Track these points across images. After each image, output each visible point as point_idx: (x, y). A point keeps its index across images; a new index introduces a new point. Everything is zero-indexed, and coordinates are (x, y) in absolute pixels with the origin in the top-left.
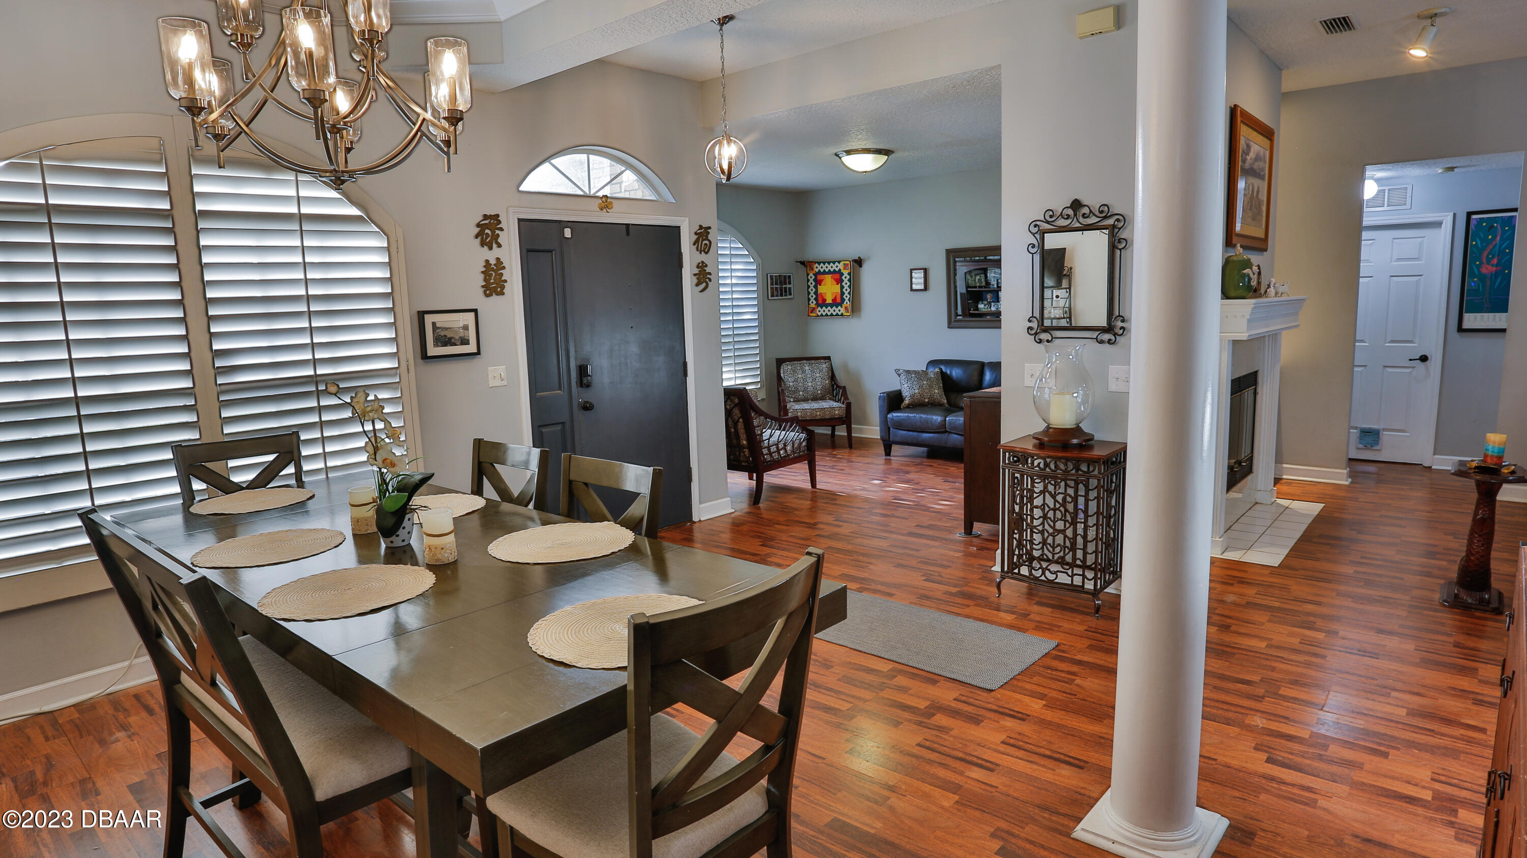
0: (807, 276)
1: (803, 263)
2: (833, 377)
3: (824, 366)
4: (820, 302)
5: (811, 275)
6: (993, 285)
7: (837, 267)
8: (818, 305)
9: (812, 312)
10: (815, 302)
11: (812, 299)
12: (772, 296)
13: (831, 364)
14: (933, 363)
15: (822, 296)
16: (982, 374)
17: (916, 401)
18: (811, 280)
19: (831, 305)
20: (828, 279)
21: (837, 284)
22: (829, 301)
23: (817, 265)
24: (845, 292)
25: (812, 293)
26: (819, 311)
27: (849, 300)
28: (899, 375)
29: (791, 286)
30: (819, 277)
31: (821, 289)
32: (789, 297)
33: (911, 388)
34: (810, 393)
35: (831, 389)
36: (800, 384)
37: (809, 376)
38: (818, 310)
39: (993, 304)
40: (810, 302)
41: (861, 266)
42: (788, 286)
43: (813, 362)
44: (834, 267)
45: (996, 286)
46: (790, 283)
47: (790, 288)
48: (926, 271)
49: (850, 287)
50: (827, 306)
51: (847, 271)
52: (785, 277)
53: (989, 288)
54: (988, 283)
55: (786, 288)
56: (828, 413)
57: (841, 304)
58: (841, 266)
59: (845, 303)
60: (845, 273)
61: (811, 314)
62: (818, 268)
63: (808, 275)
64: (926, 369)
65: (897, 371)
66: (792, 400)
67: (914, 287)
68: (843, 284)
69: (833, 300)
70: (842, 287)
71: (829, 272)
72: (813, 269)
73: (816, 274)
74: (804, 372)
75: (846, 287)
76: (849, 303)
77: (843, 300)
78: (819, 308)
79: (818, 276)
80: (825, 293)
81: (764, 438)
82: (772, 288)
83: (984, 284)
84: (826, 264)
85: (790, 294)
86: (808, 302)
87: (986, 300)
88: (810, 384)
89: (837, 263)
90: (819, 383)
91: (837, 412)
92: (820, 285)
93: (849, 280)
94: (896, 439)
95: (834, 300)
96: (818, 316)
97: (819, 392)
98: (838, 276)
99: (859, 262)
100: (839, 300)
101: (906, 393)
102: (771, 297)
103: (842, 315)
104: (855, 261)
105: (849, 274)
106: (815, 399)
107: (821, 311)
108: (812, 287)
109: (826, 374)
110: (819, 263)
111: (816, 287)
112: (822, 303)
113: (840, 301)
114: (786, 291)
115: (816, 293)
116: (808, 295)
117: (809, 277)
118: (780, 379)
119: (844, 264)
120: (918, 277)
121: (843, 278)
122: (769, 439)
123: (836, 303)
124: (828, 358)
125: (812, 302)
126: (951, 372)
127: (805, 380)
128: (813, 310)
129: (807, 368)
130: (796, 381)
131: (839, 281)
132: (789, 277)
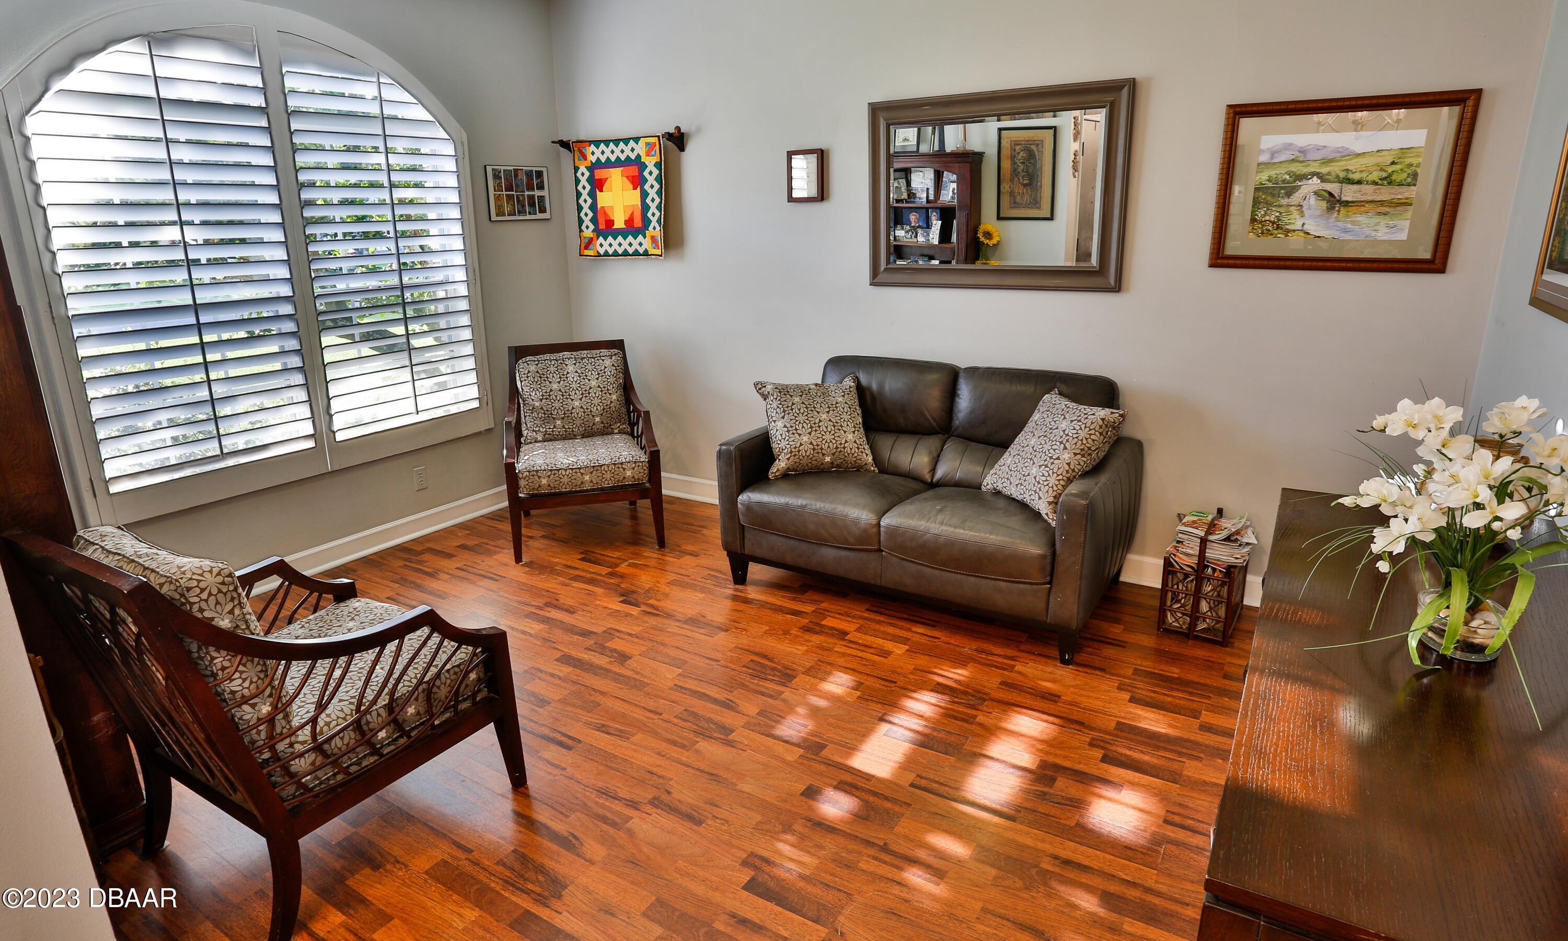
0: (576, 172)
1: (565, 144)
2: (627, 388)
3: (608, 362)
4: (602, 226)
5: (583, 169)
6: (920, 198)
7: (633, 150)
8: (598, 232)
9: (586, 247)
10: (592, 227)
11: (587, 221)
12: (500, 213)
13: (624, 358)
14: (838, 364)
15: (605, 214)
16: (951, 394)
17: (804, 462)
18: (584, 181)
19: (624, 233)
20: (616, 177)
21: (635, 188)
22: (619, 224)
23: (593, 148)
24: (650, 204)
25: (586, 209)
26: (601, 245)
27: (659, 221)
28: (765, 397)
29: (544, 193)
30: (600, 174)
31: (603, 199)
32: (540, 216)
33: (792, 430)
34: (578, 422)
35: (624, 410)
36: (557, 405)
37: (574, 386)
38: (598, 242)
39: (920, 231)
40: (583, 227)
41: (682, 148)
42: (537, 193)
43: (584, 353)
44: (628, 152)
45: (925, 200)
46: (541, 187)
47: (541, 198)
48: (822, 156)
49: (659, 193)
50: (616, 233)
51: (655, 159)
52: (529, 174)
53: (913, 202)
54: (911, 195)
55: (531, 198)
56: (608, 476)
57: (641, 230)
58: (640, 148)
59: (651, 228)
60: (650, 162)
61: (586, 252)
62: (594, 154)
63: (576, 169)
64: (822, 382)
65: (759, 387)
66: (540, 438)
67: (795, 194)
68: (647, 187)
69: (626, 222)
70: (644, 195)
71: (618, 163)
72: (585, 158)
73: (592, 168)
74: (563, 377)
75: (652, 193)
76: (658, 228)
77: (646, 222)
78: (601, 239)
79: (596, 171)
80: (612, 208)
81: (296, 722)
82: (497, 198)
83: (905, 196)
84: (612, 145)
85: (543, 210)
86: (580, 228)
87: (910, 224)
88: (577, 403)
89: (632, 143)
90: (596, 401)
91: (629, 473)
92: (601, 191)
93: (659, 179)
94: (758, 553)
95: (629, 222)
96: (599, 255)
97: (598, 419)
98: (633, 170)
99: (678, 139)
100: (638, 223)
101: (781, 442)
102: (497, 215)
103: (646, 254)
104: (669, 136)
105: (658, 165)
106: (589, 433)
107: (604, 245)
108: (585, 195)
109: (612, 380)
110: (597, 143)
111: (592, 195)
112: (605, 228)
113: (640, 225)
114: (532, 205)
115: (594, 207)
116: (579, 213)
117: (579, 174)
118: (514, 393)
119: (647, 144)
120: (803, 168)
121: (646, 173)
122: (314, 721)
123: (634, 228)
124: (618, 345)
125: (587, 227)
126: (881, 387)
127: (565, 395)
128: (589, 243)
129: (571, 368)
130: (547, 396)
131: (638, 181)
132: (539, 174)
